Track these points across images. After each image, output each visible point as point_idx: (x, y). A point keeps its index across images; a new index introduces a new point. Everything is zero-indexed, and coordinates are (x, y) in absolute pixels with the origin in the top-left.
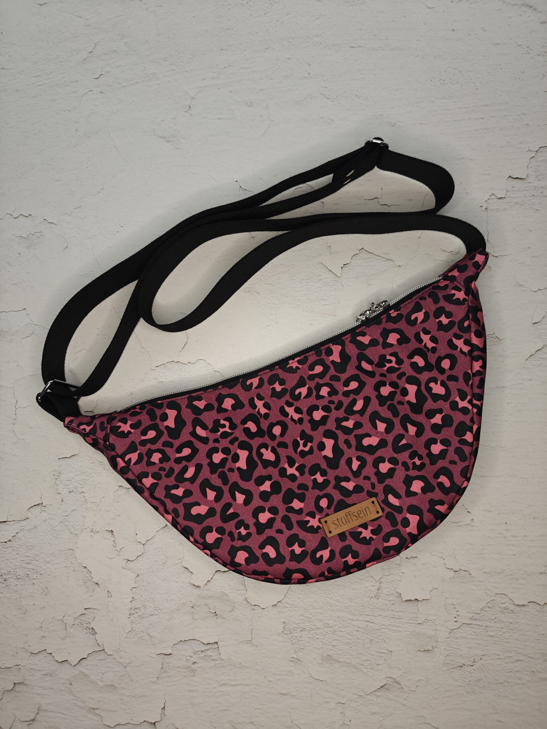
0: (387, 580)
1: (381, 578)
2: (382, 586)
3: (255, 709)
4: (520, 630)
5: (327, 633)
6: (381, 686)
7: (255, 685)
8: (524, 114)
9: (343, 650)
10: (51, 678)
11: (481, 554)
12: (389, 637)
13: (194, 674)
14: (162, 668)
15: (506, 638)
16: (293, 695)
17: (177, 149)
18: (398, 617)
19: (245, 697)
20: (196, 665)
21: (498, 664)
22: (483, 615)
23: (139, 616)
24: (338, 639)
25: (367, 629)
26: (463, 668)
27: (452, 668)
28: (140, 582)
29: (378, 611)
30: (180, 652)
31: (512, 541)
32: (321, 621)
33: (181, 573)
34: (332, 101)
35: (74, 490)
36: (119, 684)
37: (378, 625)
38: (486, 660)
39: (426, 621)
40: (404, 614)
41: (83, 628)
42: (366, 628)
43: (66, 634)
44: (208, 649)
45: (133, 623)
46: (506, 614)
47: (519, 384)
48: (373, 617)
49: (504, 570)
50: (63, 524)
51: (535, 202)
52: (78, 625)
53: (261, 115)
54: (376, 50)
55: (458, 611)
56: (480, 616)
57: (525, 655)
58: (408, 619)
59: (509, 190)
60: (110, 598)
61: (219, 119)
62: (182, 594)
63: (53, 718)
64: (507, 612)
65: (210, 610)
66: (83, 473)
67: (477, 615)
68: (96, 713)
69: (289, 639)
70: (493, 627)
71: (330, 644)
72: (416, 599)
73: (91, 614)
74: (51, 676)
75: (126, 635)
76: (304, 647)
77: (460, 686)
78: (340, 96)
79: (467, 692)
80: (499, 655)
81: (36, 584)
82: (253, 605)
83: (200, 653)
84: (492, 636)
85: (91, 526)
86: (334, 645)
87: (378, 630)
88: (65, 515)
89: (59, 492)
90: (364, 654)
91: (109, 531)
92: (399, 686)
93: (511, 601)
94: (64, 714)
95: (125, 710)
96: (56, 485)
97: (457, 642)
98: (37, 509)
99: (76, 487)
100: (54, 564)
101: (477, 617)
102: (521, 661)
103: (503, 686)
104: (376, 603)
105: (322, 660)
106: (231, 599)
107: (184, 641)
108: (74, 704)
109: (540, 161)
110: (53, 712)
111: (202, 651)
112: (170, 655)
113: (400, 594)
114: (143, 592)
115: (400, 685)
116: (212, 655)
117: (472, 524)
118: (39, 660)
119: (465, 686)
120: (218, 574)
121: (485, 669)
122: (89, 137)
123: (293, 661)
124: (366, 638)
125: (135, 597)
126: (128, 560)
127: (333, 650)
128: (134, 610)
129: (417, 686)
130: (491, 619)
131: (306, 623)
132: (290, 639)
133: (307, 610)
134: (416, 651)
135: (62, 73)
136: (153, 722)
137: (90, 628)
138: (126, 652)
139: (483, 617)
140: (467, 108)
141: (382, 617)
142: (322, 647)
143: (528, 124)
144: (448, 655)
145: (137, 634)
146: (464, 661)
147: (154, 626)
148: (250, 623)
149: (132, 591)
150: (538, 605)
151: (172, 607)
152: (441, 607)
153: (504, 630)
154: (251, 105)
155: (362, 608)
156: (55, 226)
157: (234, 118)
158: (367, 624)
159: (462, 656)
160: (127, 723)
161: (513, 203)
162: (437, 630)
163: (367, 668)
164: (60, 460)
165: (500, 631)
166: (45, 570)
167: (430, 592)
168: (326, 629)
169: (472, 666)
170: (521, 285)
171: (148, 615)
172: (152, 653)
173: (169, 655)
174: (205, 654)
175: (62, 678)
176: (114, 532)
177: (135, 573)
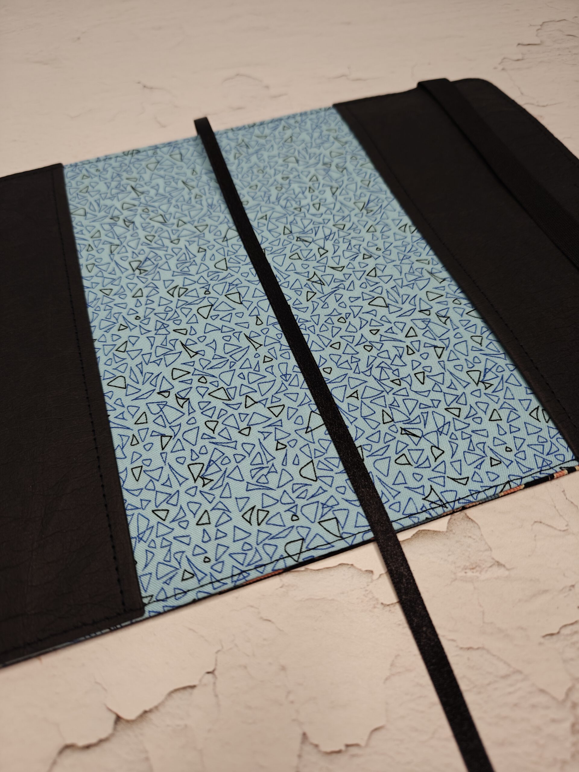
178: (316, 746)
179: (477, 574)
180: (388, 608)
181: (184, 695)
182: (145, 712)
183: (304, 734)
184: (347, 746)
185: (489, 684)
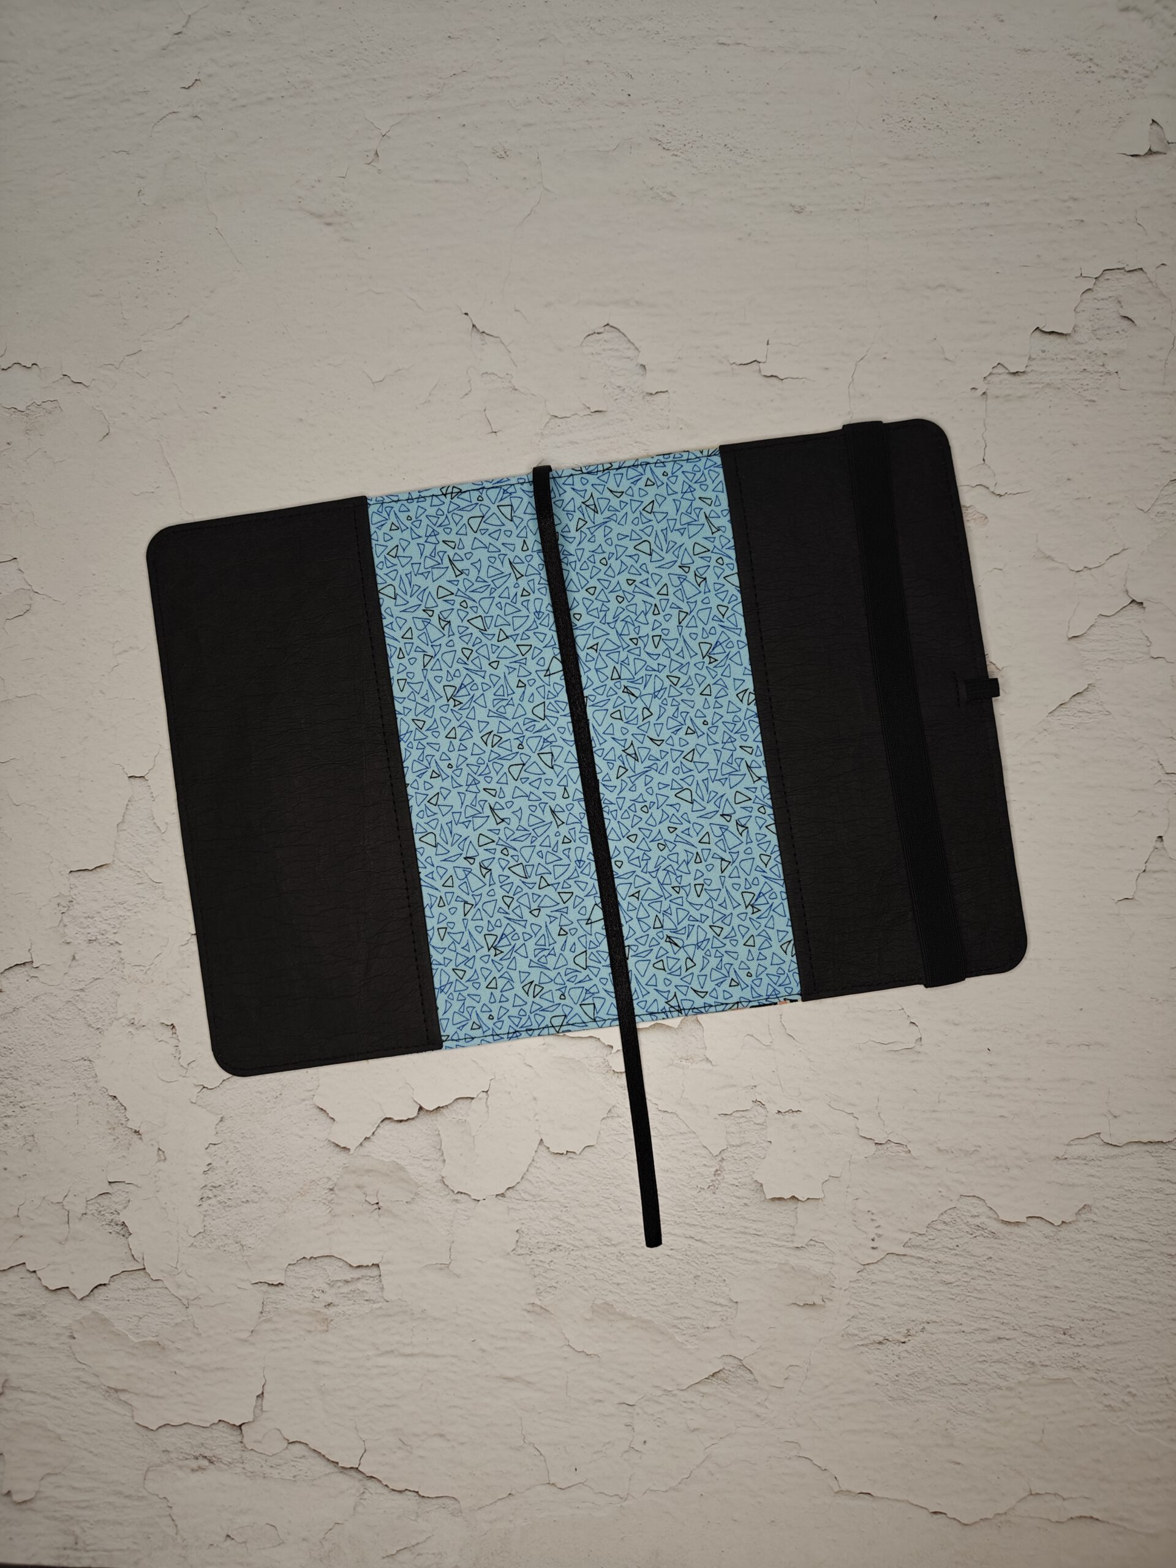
0: (734, 1155)
1: (723, 1150)
2: (725, 1168)
3: (450, 1407)
4: (1008, 1275)
5: (605, 1256)
6: (711, 1374)
7: (453, 1356)
8: (1075, 199)
9: (637, 1294)
10: (32, 1322)
11: (934, 1111)
12: (734, 1273)
13: (328, 1326)
14: (262, 1313)
15: (978, 1288)
16: (529, 1383)
17: (346, 240)
18: (755, 1232)
19: (429, 1381)
20: (331, 1311)
21: (959, 1343)
22: (932, 1238)
23: (220, 1203)
24: (627, 1271)
25: (689, 1253)
26: (885, 1346)
27: (862, 1345)
28: (225, 1133)
29: (712, 1218)
30: (301, 1280)
31: (999, 1088)
32: (594, 1231)
33: (310, 1120)
34: (674, 155)
35: (98, 937)
36: (173, 1342)
37: (713, 1247)
38: (932, 1334)
39: (812, 1243)
40: (766, 1226)
41: (104, 1223)
42: (686, 1250)
43: (69, 1232)
44: (359, 1278)
45: (208, 1217)
46: (981, 1239)
47: (1034, 763)
48: (701, 1230)
49: (979, 1147)
50: (73, 1007)
51: (1087, 385)
52: (93, 1214)
53: (525, 178)
54: (772, 51)
55: (879, 1226)
56: (926, 1239)
57: (1016, 1327)
58: (775, 1237)
59: (1033, 357)
60: (162, 1163)
61: (436, 181)
62: (312, 1163)
63: (33, 1405)
64: (982, 1234)
65: (367, 1199)
66: (119, 903)
67: (920, 1237)
68: (121, 1400)
69: (527, 1265)
70: (952, 1264)
71: (611, 1280)
72: (793, 1197)
73: (123, 1194)
74: (33, 1318)
75: (192, 1240)
76: (557, 1282)
77: (877, 1384)
78: (691, 145)
79: (890, 1397)
80: (961, 1324)
81: (12, 1126)
82: (456, 1192)
83: (340, 1284)
84: (947, 1284)
85: (131, 1013)
86: (621, 1282)
87: (711, 1258)
88: (78, 988)
89: (68, 941)
90: (681, 1304)
91: (168, 1025)
92: (749, 1376)
93: (990, 1213)
94: (55, 1398)
95: (181, 1395)
96: (62, 924)
97: (874, 1291)
98: (21, 973)
99: (103, 932)
100: (50, 1088)
101: (918, 1240)
102: (1008, 1340)
103: (966, 1389)
104: (710, 1202)
105: (593, 1312)
106: (413, 1177)
107: (311, 1258)
108: (78, 1378)
109: (1102, 299)
110: (32, 1392)
111: (347, 1282)
112: (280, 1286)
113: (762, 1185)
114: (231, 1155)
115: (752, 1373)
116: (367, 1291)
117: (918, 1048)
118: (10, 1283)
119: (887, 1385)
120: (388, 1126)
121: (930, 1353)
122: (164, 208)
123: (533, 1311)
124: (687, 1272)
125: (214, 1164)
126: (204, 1087)
127: (616, 1293)
128: (211, 1190)
129: (786, 1379)
130: (946, 1247)
131: (564, 1234)
132: (529, 1265)
133: (564, 1209)
134: (789, 1305)
135: (117, 75)
136: (238, 1424)
137: (119, 1223)
138: (191, 1277)
139: (930, 1243)
140: (955, 181)
141: (722, 1230)
142: (594, 1286)
143: (1082, 221)
144: (853, 1317)
145: (215, 1240)
146: (888, 1333)
147: (249, 1225)
148: (448, 1228)
149: (208, 1150)
150: (1049, 1224)
151: (289, 1187)
152: (845, 1217)
153: (975, 1273)
154: (504, 155)
155: (680, 1210)
156: (86, 389)
157: (467, 180)
158: (689, 1243)
159: (885, 1321)
160: (182, 1423)
161: (1040, 386)
162: (833, 1264)
163: (684, 1335)
164: (73, 873)
165: (965, 1273)
166: (31, 1100)
167: (823, 1183)
168: (605, 1247)
169: (904, 1343)
170: (1048, 557)
171: (239, 1201)
172: (243, 1280)
173: (277, 1285)
174: (352, 1287)
175: (54, 1324)
176: (176, 1027)
177: (218, 1114)
178: (548, 1148)
179: (689, 1064)
180: (617, 1074)
181: (468, 1102)
182: (439, 1107)
183: (542, 1140)
184: (567, 1152)
185: (670, 1136)
